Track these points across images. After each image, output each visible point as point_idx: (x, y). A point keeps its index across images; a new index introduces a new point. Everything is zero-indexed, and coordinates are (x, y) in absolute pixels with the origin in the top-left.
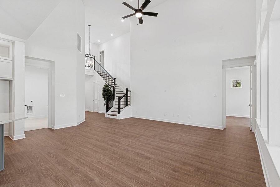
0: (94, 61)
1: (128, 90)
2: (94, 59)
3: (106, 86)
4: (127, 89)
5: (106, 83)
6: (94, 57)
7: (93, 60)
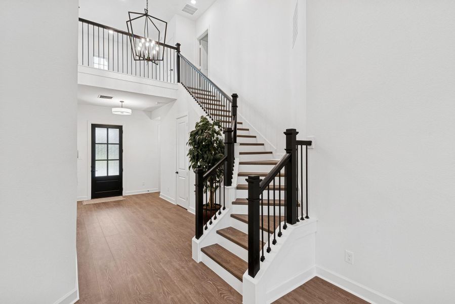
0: (178, 57)
1: (299, 138)
2: (179, 51)
3: (204, 126)
4: (291, 134)
5: (205, 115)
6: (178, 45)
7: (176, 54)
